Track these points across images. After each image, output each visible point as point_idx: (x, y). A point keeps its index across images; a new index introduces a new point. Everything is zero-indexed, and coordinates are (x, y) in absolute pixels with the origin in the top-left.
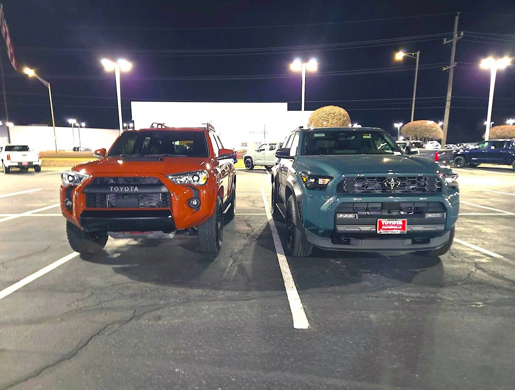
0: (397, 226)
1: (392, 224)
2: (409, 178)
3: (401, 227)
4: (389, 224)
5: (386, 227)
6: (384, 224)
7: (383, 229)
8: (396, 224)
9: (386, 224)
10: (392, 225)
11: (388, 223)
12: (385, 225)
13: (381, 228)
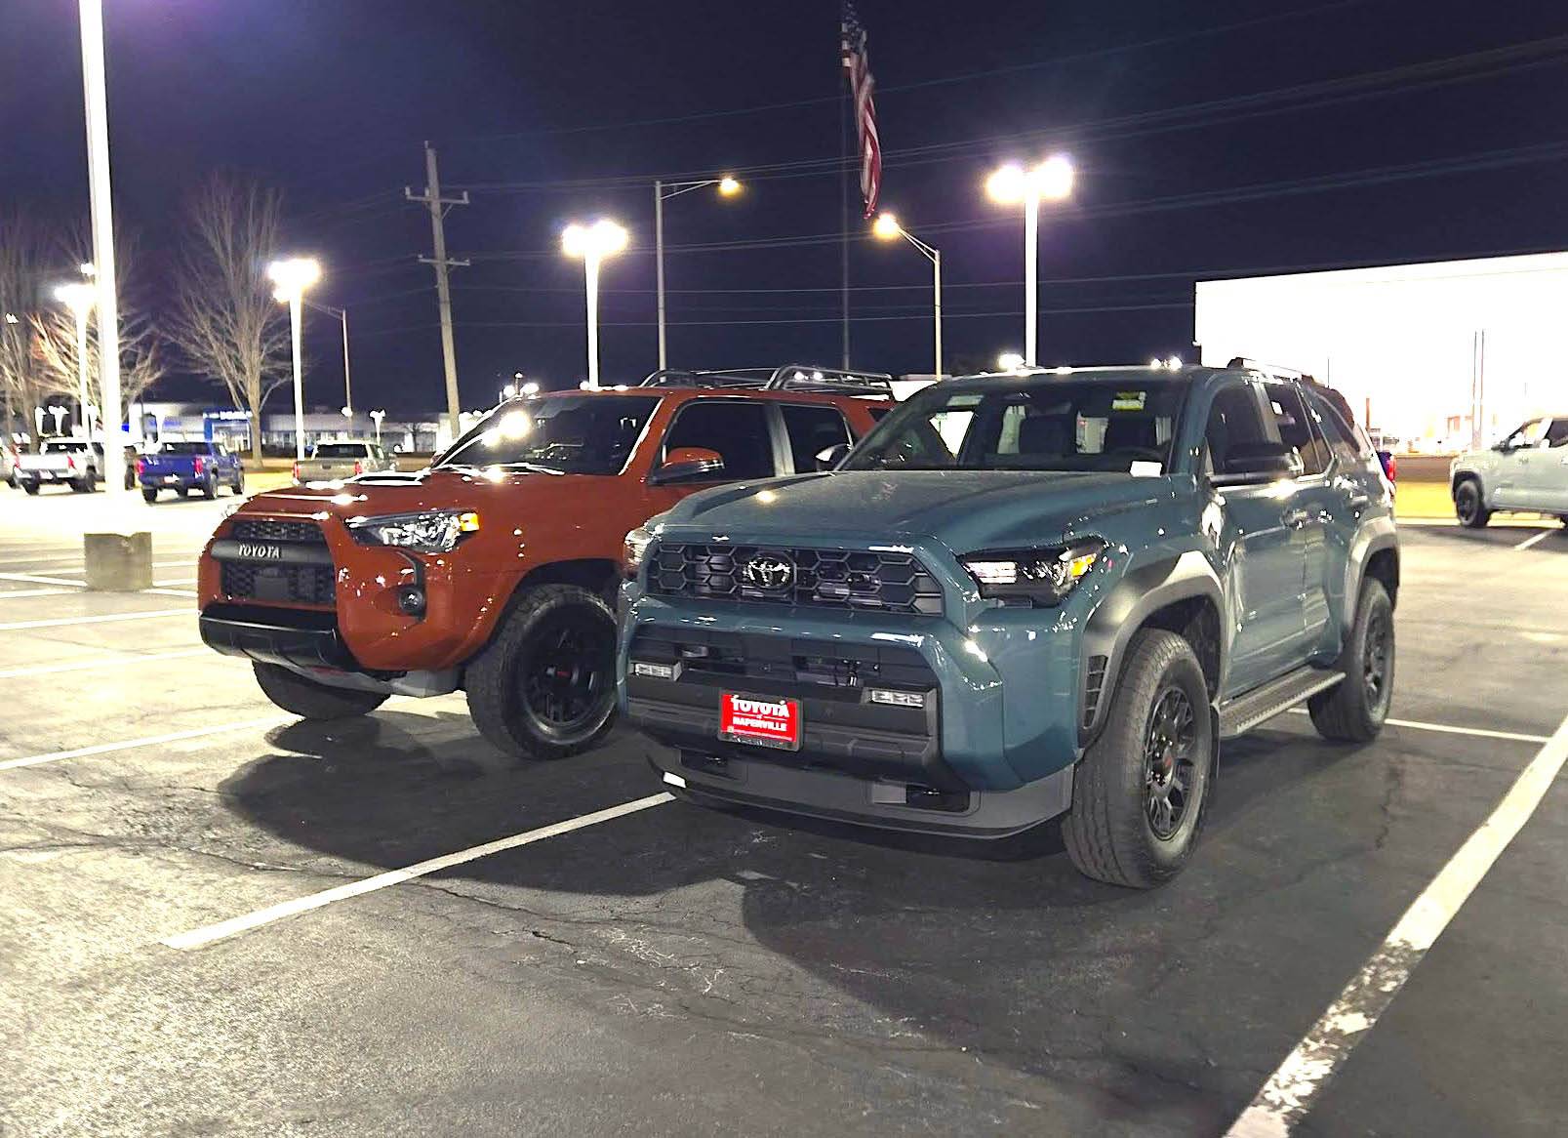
0: (775, 721)
1: (759, 712)
2: (822, 554)
3: (784, 728)
4: (751, 712)
5: (742, 719)
6: (740, 710)
7: (737, 727)
8: (771, 715)
9: (744, 709)
10: (760, 717)
11: (748, 709)
12: (742, 714)
13: (731, 724)
